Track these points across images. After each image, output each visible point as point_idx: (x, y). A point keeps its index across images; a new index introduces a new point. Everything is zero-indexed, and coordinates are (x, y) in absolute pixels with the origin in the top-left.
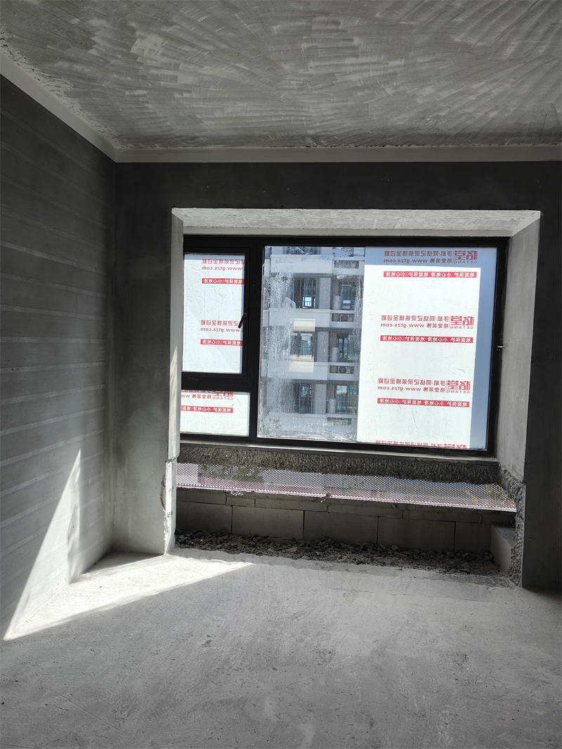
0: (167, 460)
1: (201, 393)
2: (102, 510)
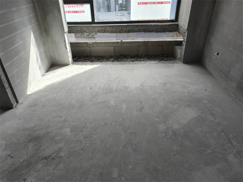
0: (64, 33)
1: (71, 5)
2: (46, 52)
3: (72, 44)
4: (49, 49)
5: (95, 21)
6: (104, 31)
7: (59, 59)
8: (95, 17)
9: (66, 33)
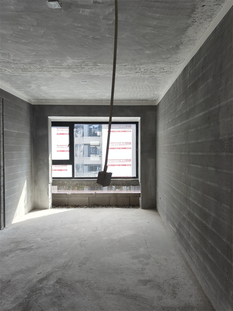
1: (57, 166)
2: (31, 197)
3: (54, 195)
4: (35, 195)
5: (75, 177)
6: (81, 185)
7: (40, 203)
8: (75, 174)
9: (50, 183)
